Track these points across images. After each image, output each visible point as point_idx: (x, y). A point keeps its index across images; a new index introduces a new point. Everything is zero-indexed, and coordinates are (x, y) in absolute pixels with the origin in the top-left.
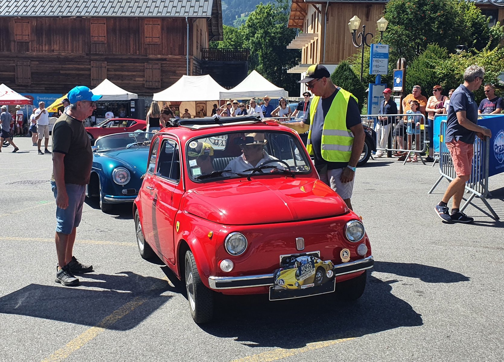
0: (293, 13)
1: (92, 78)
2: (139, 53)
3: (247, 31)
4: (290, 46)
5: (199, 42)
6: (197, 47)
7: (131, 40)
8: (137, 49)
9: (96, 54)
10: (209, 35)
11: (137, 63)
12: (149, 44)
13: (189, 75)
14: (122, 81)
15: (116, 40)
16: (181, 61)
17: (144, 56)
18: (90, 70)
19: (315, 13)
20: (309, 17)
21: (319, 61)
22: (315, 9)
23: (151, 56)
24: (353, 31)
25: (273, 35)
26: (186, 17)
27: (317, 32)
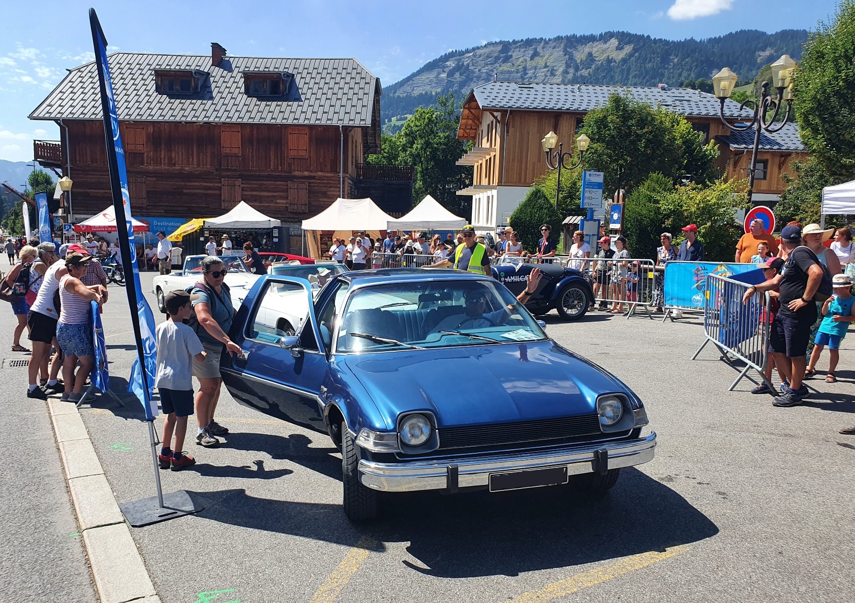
0: (464, 121)
1: (223, 198)
2: (282, 169)
3: (404, 140)
4: (460, 162)
5: (354, 156)
6: (352, 162)
7: (272, 153)
8: (279, 164)
9: (228, 170)
10: (364, 147)
11: (279, 181)
12: (294, 158)
13: (343, 198)
14: (261, 203)
15: (252, 152)
16: (334, 180)
17: (286, 172)
18: (220, 189)
19: (492, 122)
20: (484, 127)
21: (497, 181)
22: (492, 118)
23: (296, 173)
24: (548, 150)
25: (435, 145)
26: (341, 126)
27: (495, 146)
